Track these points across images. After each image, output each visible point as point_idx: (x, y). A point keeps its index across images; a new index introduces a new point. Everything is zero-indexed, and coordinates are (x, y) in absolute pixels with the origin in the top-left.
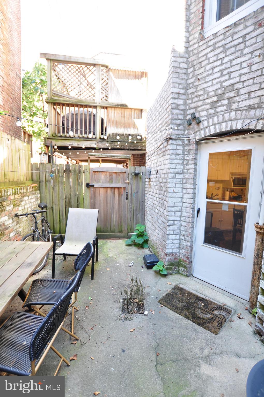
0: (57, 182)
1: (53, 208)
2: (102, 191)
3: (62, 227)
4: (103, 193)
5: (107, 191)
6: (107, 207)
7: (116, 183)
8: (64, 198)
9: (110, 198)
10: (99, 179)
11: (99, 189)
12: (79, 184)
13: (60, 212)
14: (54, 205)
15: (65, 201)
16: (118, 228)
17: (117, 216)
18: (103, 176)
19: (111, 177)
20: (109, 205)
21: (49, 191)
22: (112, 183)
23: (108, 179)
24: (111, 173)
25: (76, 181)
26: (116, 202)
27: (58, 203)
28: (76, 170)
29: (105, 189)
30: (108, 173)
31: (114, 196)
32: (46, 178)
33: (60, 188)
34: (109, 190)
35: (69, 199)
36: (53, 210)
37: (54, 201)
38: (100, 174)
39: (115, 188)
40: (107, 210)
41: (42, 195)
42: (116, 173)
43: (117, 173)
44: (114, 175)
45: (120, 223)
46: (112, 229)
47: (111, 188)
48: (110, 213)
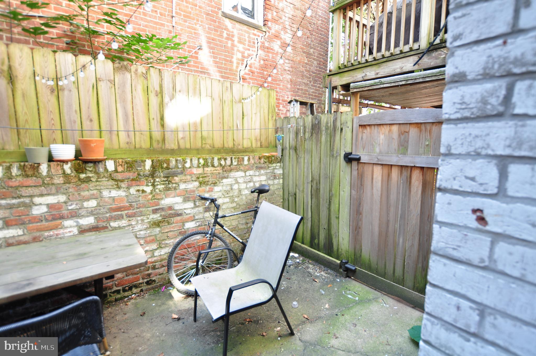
0: (302, 151)
1: (295, 194)
2: (378, 171)
3: (305, 233)
4: (380, 178)
5: (389, 175)
6: (388, 214)
7: (418, 154)
8: (311, 180)
9: (398, 193)
10: (373, 145)
11: (371, 166)
12: (333, 155)
13: (305, 204)
14: (297, 191)
15: (312, 186)
16: (415, 277)
17: (413, 245)
18: (382, 137)
19: (402, 137)
20: (392, 209)
21: (293, 166)
22: (404, 154)
23: (395, 144)
24: (403, 128)
25: (329, 148)
26: (412, 207)
27: (301, 189)
28: (329, 125)
29: (386, 170)
30: (395, 128)
31: (410, 191)
32: (289, 143)
33: (306, 161)
34: (395, 173)
35: (317, 183)
36: (295, 199)
37: (297, 183)
38: (375, 130)
39: (412, 167)
40: (388, 221)
41: (285, 171)
42: (418, 125)
43: (423, 127)
44: (413, 131)
45: (420, 265)
46: (396, 274)
47: (401, 166)
48: (395, 232)
